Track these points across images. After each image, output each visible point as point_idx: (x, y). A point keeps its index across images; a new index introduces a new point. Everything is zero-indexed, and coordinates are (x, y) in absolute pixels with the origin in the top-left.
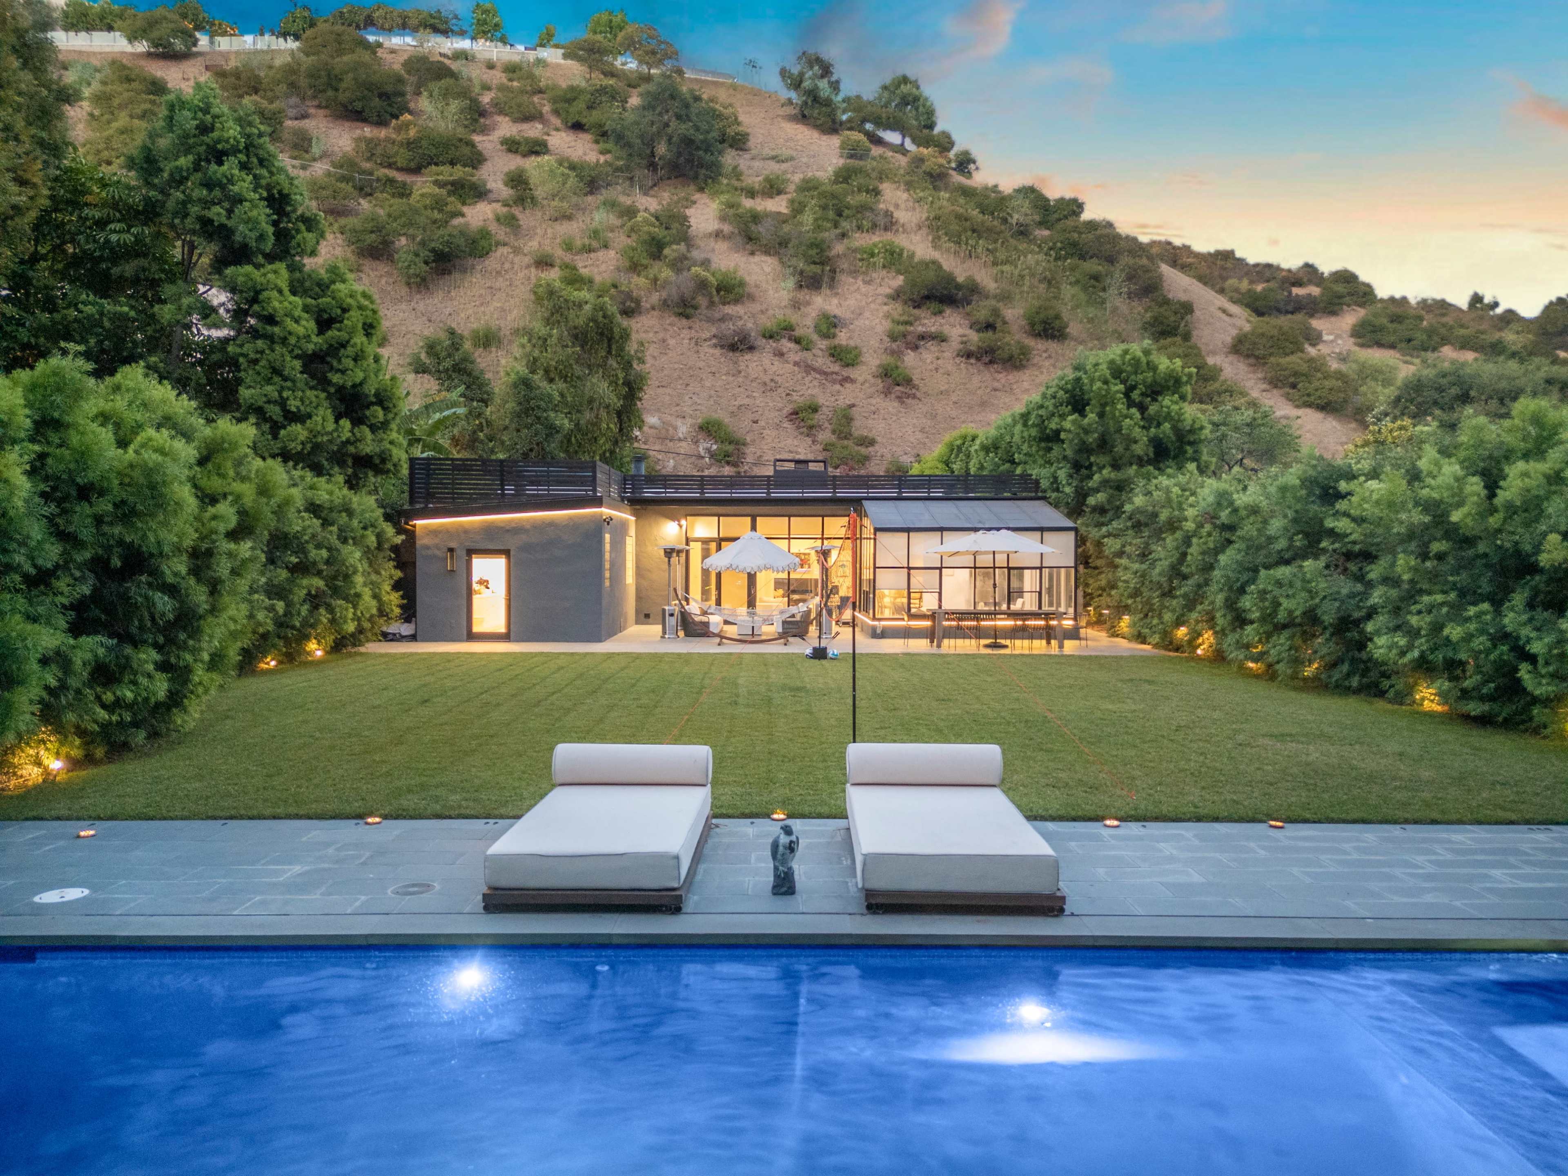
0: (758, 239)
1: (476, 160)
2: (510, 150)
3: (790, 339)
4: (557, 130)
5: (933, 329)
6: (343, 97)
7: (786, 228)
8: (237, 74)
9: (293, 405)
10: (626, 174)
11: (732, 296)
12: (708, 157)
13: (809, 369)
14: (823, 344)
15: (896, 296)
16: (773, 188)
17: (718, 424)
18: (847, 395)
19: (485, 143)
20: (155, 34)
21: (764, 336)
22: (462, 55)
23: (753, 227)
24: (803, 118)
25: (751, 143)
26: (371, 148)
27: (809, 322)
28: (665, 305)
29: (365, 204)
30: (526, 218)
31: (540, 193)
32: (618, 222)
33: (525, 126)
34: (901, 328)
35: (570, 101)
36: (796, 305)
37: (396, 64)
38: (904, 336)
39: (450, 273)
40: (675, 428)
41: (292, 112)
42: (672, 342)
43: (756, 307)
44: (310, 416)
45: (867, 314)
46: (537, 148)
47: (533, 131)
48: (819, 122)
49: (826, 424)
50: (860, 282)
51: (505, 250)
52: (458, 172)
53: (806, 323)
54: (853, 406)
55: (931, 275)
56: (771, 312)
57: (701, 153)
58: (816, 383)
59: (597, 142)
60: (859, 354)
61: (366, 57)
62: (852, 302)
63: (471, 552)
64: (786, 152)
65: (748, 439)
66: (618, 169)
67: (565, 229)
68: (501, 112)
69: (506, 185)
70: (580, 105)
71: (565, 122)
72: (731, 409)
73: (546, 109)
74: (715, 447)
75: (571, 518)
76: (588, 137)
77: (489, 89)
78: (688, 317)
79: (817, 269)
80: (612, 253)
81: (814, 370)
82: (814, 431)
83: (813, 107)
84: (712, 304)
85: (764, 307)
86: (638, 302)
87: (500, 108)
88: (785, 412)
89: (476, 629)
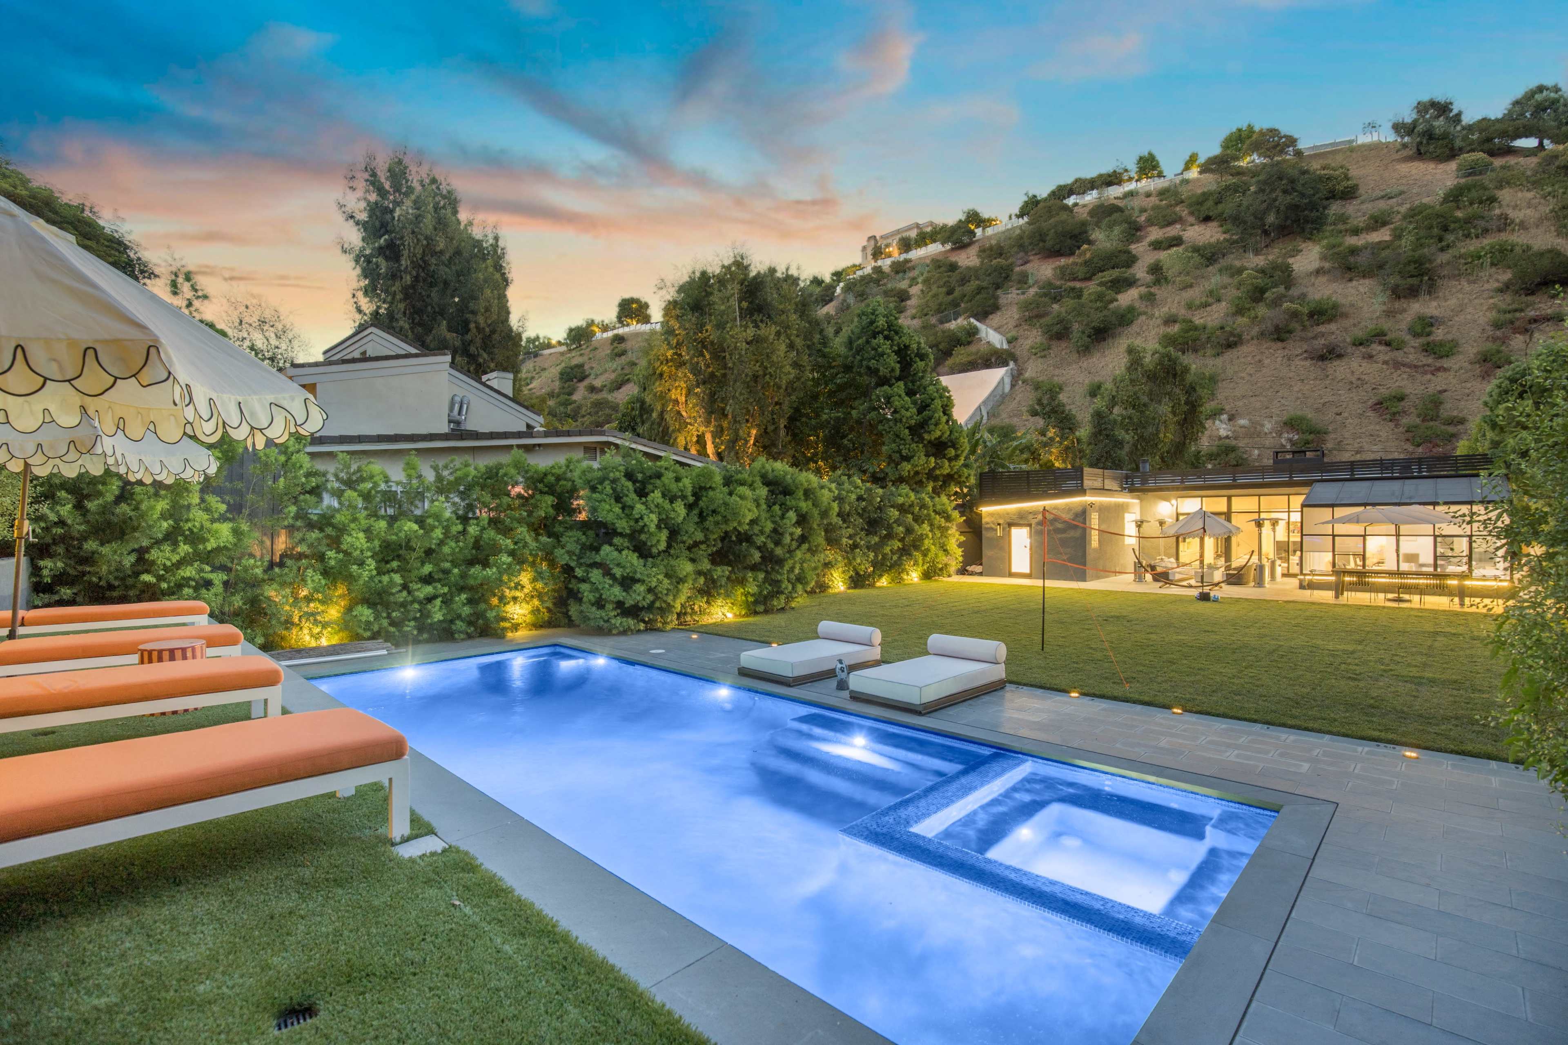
0: (1356, 267)
1: (1131, 260)
2: (1155, 249)
3: (1380, 343)
4: (1192, 225)
5: (1549, 311)
6: (1049, 244)
7: (1384, 254)
8: (991, 248)
9: (904, 452)
10: (1242, 245)
11: (1324, 318)
12: (1314, 214)
13: (1397, 365)
14: (1417, 342)
15: (1505, 288)
16: (1378, 222)
17: (1302, 419)
18: (1438, 382)
19: (1136, 248)
20: (955, 237)
21: (1354, 344)
22: (1131, 194)
23: (1352, 259)
24: (1420, 155)
25: (1362, 191)
26: (1063, 272)
27: (1404, 326)
28: (1262, 334)
29: (1056, 306)
30: (1160, 292)
31: (1170, 274)
32: (1229, 280)
33: (1169, 229)
34: (1508, 316)
35: (1200, 203)
36: (1389, 314)
37: (1082, 214)
38: (1512, 322)
39: (1104, 340)
40: (1263, 426)
41: (1020, 262)
42: (1267, 362)
43: (1347, 323)
44: (912, 457)
45: (1470, 309)
46: (1177, 241)
47: (1173, 231)
48: (1435, 155)
49: (1413, 410)
50: (1464, 283)
51: (1144, 317)
52: (1115, 273)
53: (1399, 328)
54: (1445, 391)
55: (1546, 262)
56: (1363, 324)
57: (1306, 212)
58: (1405, 376)
59: (1221, 226)
60: (1457, 345)
61: (1064, 216)
62: (1453, 302)
63: (1010, 525)
64: (1396, 189)
65: (1330, 428)
66: (1236, 242)
67: (1188, 294)
68: (1152, 225)
69: (1148, 273)
70: (1210, 203)
71: (1198, 218)
72: (1315, 406)
73: (1185, 214)
74: (1296, 437)
75: (1067, 504)
76: (1214, 224)
77: (1145, 211)
78: (1282, 341)
79: (1414, 281)
80: (1224, 303)
81: (1404, 365)
82: (1397, 417)
83: (1428, 143)
84: (1304, 328)
85: (1356, 321)
86: (1240, 336)
87: (1150, 222)
88: (1370, 403)
89: (1014, 569)
